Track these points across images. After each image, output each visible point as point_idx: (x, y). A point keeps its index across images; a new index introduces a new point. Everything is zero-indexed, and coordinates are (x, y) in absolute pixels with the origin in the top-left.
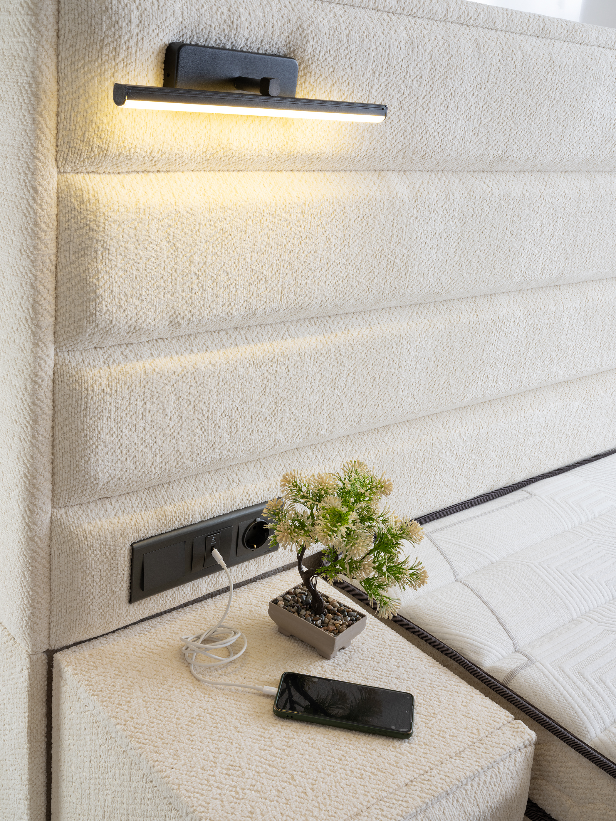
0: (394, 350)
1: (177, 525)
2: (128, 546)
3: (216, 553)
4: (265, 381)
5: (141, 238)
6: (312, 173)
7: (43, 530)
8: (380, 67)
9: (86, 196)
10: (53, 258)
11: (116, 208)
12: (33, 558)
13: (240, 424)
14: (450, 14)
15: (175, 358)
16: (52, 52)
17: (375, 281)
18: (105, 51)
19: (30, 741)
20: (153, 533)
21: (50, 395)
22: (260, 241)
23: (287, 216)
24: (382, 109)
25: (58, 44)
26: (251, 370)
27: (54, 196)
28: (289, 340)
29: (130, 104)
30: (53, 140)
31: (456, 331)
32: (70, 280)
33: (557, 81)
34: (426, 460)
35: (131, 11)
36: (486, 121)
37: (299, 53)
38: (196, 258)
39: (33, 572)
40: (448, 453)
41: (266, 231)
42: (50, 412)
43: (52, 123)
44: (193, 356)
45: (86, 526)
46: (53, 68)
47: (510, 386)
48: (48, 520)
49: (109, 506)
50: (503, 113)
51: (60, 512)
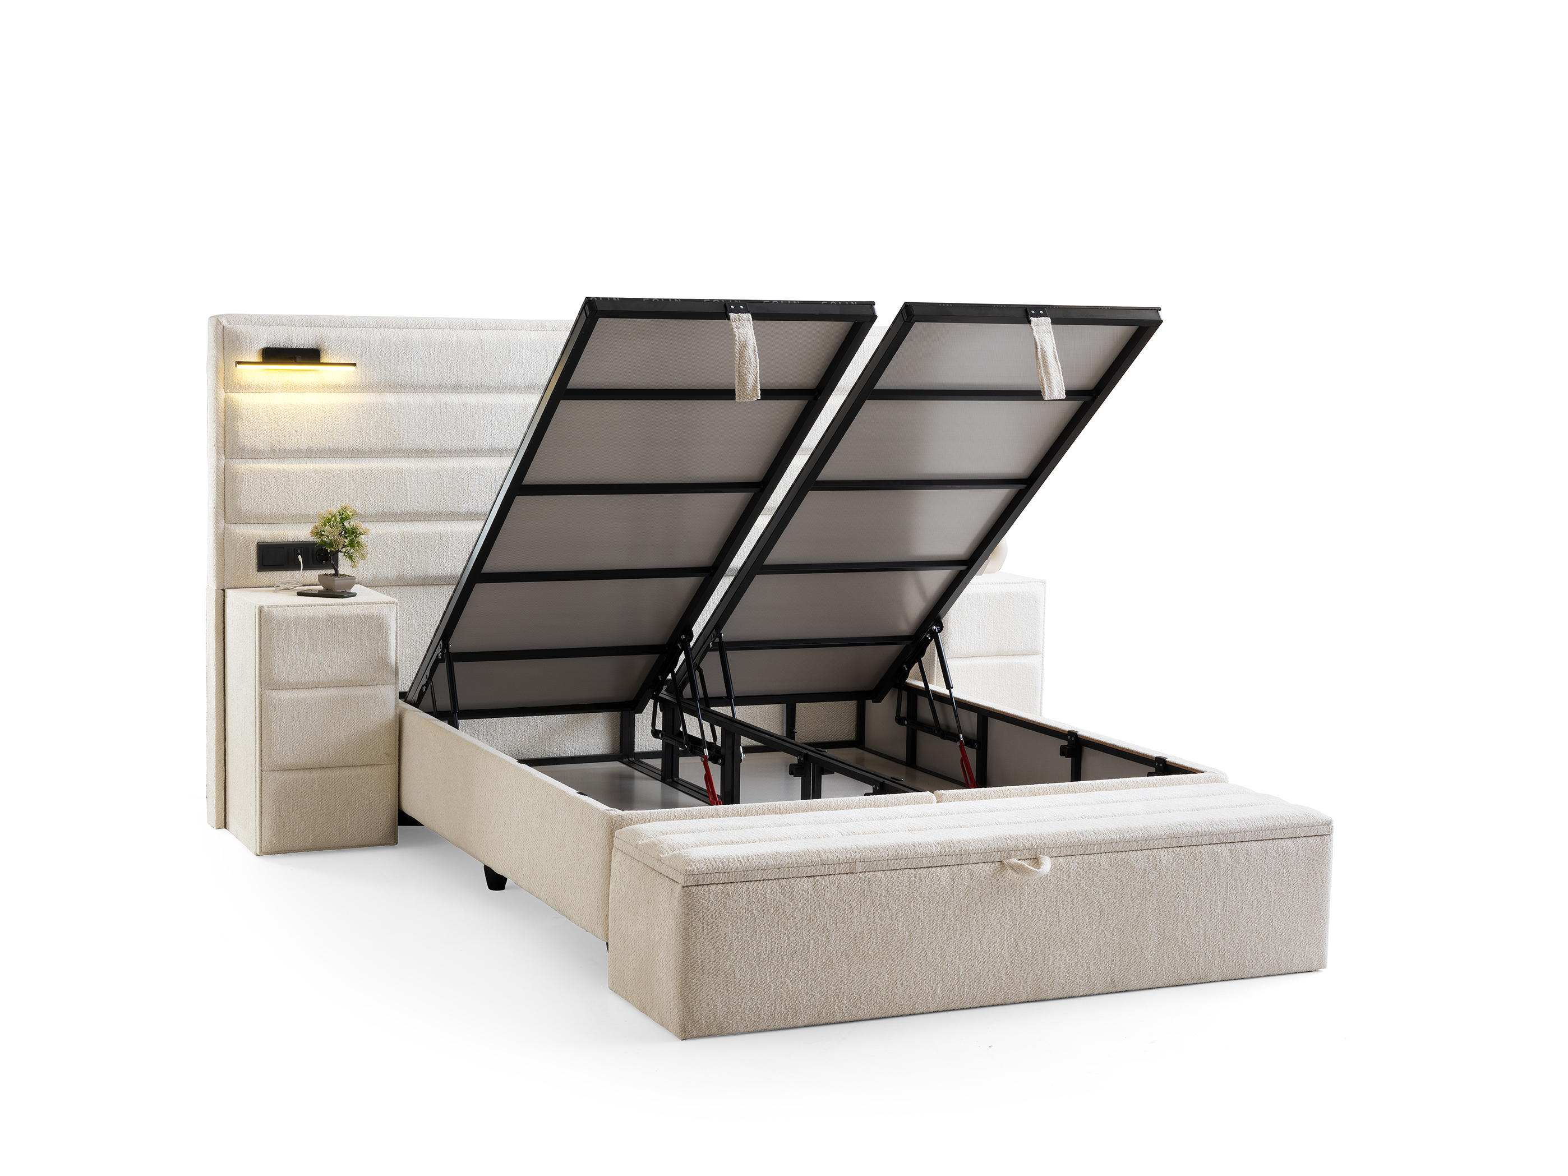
0: (399, 475)
1: (279, 540)
2: (256, 543)
3: (300, 556)
4: (321, 480)
5: (255, 415)
6: (341, 393)
7: (221, 531)
8: (365, 350)
9: (234, 400)
10: (223, 422)
11: (245, 404)
12: (217, 543)
13: (309, 499)
14: (409, 326)
15: (275, 465)
16: (222, 354)
17: (380, 439)
18: (238, 352)
19: (216, 633)
20: (268, 540)
21: (223, 476)
22: (311, 418)
23: (324, 409)
24: (355, 365)
25: (224, 351)
26: (313, 474)
27: (224, 401)
28: (335, 465)
30: (223, 382)
31: (444, 471)
32: (229, 430)
33: (486, 349)
34: (437, 541)
35: (247, 339)
36: (438, 369)
37: (322, 347)
38: (280, 423)
39: (217, 551)
41: (314, 414)
42: (223, 479)
44: (284, 465)
45: (238, 531)
46: (222, 358)
48: (223, 527)
49: (249, 526)
50: (449, 364)
51: (227, 525)
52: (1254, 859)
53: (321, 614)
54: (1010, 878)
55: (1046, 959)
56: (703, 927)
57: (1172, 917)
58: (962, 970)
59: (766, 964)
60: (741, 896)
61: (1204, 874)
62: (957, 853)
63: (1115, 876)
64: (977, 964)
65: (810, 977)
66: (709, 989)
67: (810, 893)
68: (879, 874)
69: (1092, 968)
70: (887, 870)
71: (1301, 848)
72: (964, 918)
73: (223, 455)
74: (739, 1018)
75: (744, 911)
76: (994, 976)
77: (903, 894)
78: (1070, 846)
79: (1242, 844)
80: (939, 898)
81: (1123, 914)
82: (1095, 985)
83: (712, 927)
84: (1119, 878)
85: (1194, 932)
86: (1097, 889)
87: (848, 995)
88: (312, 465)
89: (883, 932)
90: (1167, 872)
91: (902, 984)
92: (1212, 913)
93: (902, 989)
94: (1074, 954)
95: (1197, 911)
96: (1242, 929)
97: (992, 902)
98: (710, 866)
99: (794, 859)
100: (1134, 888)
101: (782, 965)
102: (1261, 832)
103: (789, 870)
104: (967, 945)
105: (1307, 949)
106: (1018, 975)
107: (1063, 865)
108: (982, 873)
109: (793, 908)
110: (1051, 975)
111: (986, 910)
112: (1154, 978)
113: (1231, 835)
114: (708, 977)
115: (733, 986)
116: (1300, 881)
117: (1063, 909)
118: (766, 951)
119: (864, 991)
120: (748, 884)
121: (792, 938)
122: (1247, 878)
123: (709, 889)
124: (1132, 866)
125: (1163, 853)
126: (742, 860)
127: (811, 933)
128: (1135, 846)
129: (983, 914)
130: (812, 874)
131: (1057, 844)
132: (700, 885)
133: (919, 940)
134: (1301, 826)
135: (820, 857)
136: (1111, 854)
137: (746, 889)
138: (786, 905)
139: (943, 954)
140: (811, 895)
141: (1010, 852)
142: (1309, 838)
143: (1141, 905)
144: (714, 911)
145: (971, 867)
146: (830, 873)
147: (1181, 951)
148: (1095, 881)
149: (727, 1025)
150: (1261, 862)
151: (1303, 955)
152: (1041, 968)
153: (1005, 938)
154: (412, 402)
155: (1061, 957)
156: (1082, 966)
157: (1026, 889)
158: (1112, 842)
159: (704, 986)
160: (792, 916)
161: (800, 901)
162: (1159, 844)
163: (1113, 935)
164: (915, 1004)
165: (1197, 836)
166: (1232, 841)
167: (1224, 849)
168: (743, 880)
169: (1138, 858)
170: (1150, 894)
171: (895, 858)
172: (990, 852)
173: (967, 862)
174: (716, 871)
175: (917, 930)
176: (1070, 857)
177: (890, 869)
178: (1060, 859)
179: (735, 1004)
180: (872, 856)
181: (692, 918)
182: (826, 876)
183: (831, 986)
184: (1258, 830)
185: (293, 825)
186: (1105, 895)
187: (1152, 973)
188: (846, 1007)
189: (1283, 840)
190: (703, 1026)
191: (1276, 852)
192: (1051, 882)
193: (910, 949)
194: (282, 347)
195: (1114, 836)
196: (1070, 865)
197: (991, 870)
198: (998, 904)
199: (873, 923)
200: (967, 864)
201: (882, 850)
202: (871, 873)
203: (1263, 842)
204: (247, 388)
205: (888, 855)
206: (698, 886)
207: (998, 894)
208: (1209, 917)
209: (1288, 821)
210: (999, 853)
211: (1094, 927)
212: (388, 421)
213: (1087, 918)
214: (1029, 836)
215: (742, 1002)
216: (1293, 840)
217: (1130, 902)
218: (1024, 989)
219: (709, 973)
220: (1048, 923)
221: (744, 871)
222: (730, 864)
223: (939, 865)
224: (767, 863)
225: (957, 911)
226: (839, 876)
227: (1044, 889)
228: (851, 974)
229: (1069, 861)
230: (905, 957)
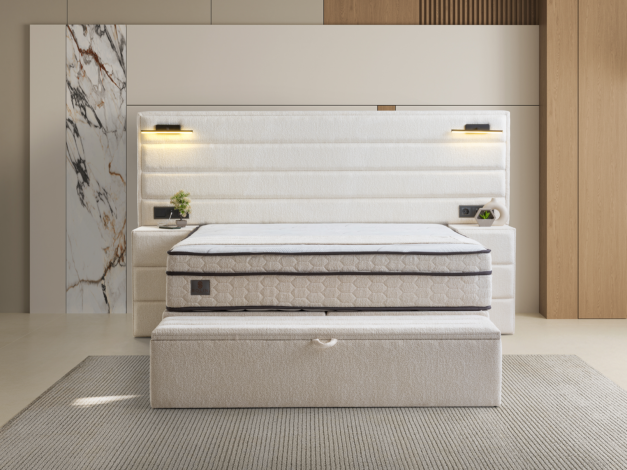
0: (216, 179)
1: (163, 206)
2: (153, 207)
3: (172, 213)
4: (181, 181)
5: (152, 153)
6: (191, 144)
7: (140, 202)
8: (200, 125)
9: (144, 147)
10: (141, 156)
11: (148, 148)
13: (176, 188)
14: (221, 115)
15: (162, 174)
17: (207, 163)
18: (145, 127)
20: (159, 206)
21: (141, 178)
23: (182, 151)
24: (192, 131)
25: (140, 127)
26: (178, 178)
27: (141, 147)
28: (188, 174)
29: (142, 133)
30: (140, 139)
31: (236, 177)
32: (143, 160)
33: (254, 124)
34: (233, 208)
35: (149, 121)
37: (181, 124)
38: (163, 157)
39: (139, 210)
40: (241, 207)
41: (178, 153)
42: (141, 181)
43: (140, 137)
44: (166, 174)
45: (146, 202)
46: (140, 130)
47: (261, 194)
48: (141, 200)
49: (151, 200)
50: (237, 131)
51: (143, 199)
52: (453, 348)
53: (157, 235)
54: (315, 348)
55: (336, 387)
56: (160, 359)
57: (406, 373)
58: (291, 389)
59: (191, 378)
60: (178, 346)
61: (423, 353)
62: (288, 334)
63: (373, 351)
64: (299, 387)
65: (213, 386)
66: (163, 386)
67: (212, 347)
68: (247, 341)
69: (362, 394)
70: (252, 340)
71: (480, 345)
72: (291, 365)
73: (141, 170)
74: (178, 401)
75: (179, 353)
76: (309, 393)
77: (259, 351)
78: (349, 335)
79: (447, 340)
80: (278, 354)
81: (378, 369)
82: (364, 402)
83: (164, 359)
84: (375, 352)
85: (419, 381)
86: (363, 357)
87: (233, 396)
88: (178, 174)
89: (249, 368)
90: (402, 351)
91: (260, 393)
92: (429, 373)
93: (260, 395)
94: (352, 386)
95: (420, 371)
96: (447, 382)
97: (306, 358)
98: (164, 332)
99: (205, 331)
100: (384, 358)
101: (199, 379)
102: (457, 335)
103: (202, 337)
104: (293, 378)
105: (486, 395)
106: (322, 394)
107: (344, 344)
108: (301, 344)
109: (203, 354)
110: (340, 396)
111: (303, 362)
112: (397, 402)
113: (440, 335)
114: (163, 381)
115: (175, 386)
116: (480, 361)
117: (345, 364)
118: (191, 372)
119: (241, 394)
120: (181, 341)
121: (204, 367)
122: (449, 357)
123: (163, 342)
124: (383, 347)
125: (400, 341)
126: (180, 331)
127: (213, 366)
128: (385, 337)
129: (302, 364)
130: (214, 339)
131: (342, 334)
132: (159, 340)
133: (268, 373)
134: (481, 334)
135: (218, 332)
136: (371, 340)
137: (181, 343)
138: (200, 352)
139: (281, 381)
140: (213, 348)
141: (316, 336)
142: (486, 340)
143: (388, 366)
144: (165, 352)
145: (295, 341)
146: (223, 339)
147: (412, 390)
148: (362, 352)
149: (173, 403)
150: (457, 350)
151: (484, 398)
152: (334, 392)
153: (314, 376)
154: (221, 147)
155: (345, 388)
156: (357, 393)
157: (324, 354)
158: (372, 334)
159: (161, 385)
160: (203, 357)
161: (207, 351)
162: (399, 337)
163: (373, 379)
164: (267, 403)
165: (421, 335)
166: (441, 338)
167: (436, 343)
168: (179, 339)
169: (387, 343)
170: (393, 361)
171: (256, 334)
172: (305, 335)
173: (294, 339)
174: (166, 334)
175: (267, 369)
176: (349, 340)
177: (253, 339)
178: (343, 341)
179: (176, 395)
180: (244, 333)
181: (155, 354)
182: (221, 340)
183: (223, 391)
184: (455, 334)
185: (146, 325)
186: (368, 360)
187: (396, 399)
188: (232, 401)
189: (471, 340)
190: (161, 403)
191: (465, 345)
192: (338, 352)
193: (264, 377)
194: (164, 124)
195: (373, 332)
196: (348, 344)
197: (306, 343)
198: (309, 360)
199: (244, 363)
200: (294, 340)
201: (249, 331)
202: (244, 341)
203: (458, 340)
204: (150, 142)
205: (252, 333)
206: (158, 340)
207: (309, 355)
208: (428, 375)
209: (474, 331)
210: (310, 336)
211: (362, 374)
212: (210, 155)
213: (358, 370)
214: (328, 329)
215: (180, 394)
216: (477, 340)
217: (382, 364)
218: (325, 401)
219: (163, 380)
220: (337, 371)
221: (180, 335)
222: (174, 332)
223: (279, 339)
224: (192, 332)
225: (288, 361)
226: (227, 341)
227: (334, 354)
228: (234, 386)
229: (348, 342)
230: (261, 380)
